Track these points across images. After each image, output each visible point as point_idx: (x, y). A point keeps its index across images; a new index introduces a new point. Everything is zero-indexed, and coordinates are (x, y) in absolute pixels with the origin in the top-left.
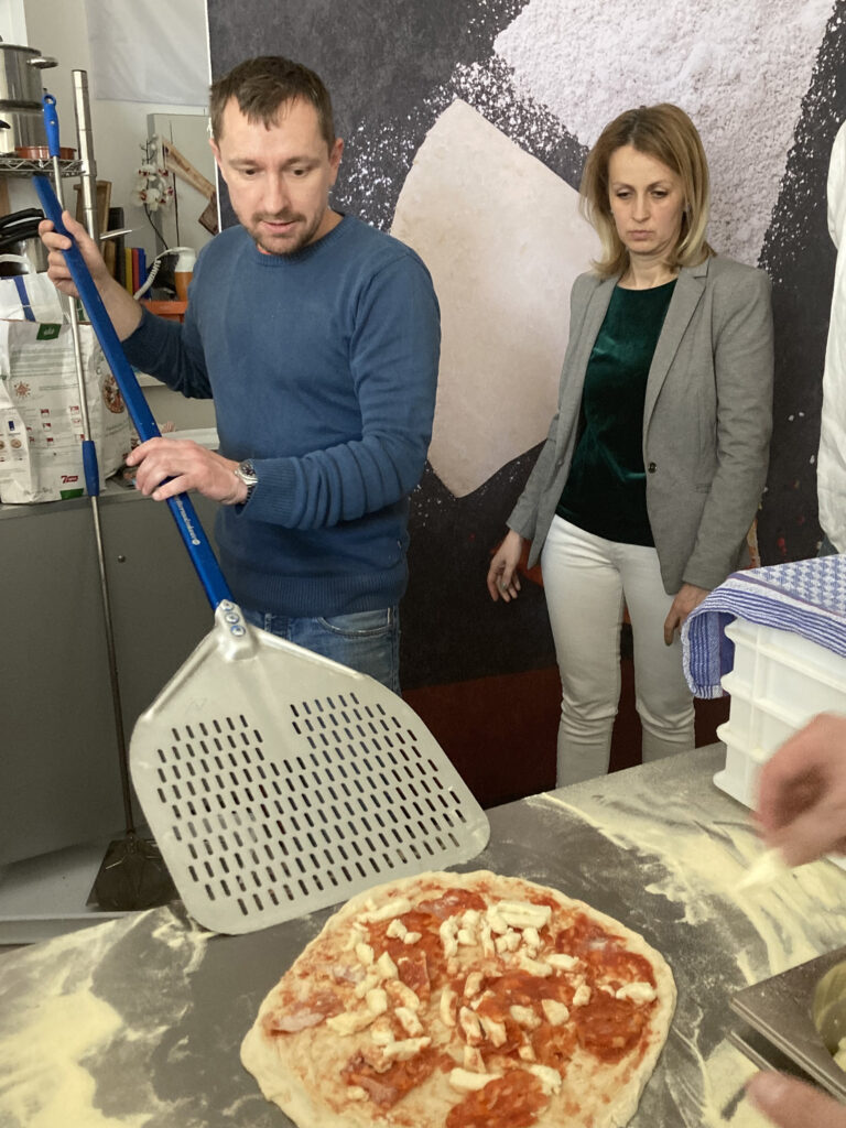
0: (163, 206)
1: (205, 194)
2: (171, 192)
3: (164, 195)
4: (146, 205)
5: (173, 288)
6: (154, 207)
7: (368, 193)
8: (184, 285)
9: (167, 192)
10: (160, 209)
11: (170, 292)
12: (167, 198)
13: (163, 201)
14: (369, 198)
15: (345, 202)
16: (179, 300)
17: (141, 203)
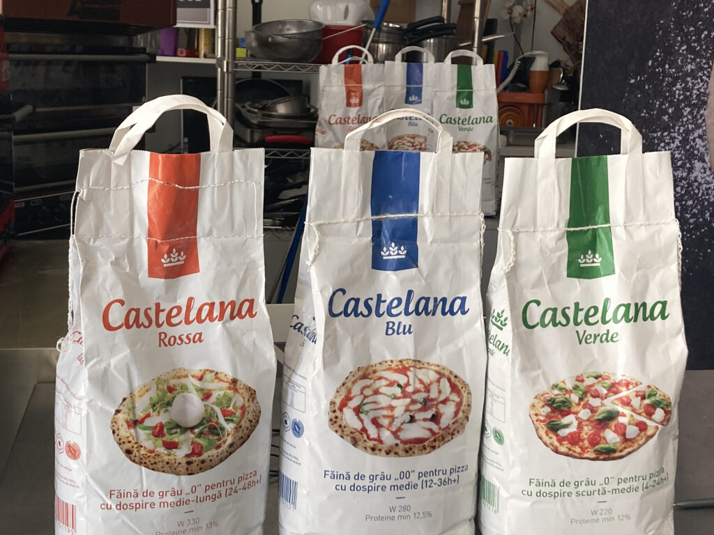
0: (524, 19)
1: (558, 11)
2: (532, 9)
3: (527, 10)
4: (510, 18)
5: (527, 83)
6: (517, 20)
7: (706, 10)
8: (536, 82)
9: (529, 8)
10: (521, 20)
11: (523, 86)
12: (529, 14)
13: (525, 16)
14: (706, 13)
15: (686, 15)
16: (531, 92)
17: (507, 17)
